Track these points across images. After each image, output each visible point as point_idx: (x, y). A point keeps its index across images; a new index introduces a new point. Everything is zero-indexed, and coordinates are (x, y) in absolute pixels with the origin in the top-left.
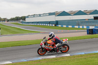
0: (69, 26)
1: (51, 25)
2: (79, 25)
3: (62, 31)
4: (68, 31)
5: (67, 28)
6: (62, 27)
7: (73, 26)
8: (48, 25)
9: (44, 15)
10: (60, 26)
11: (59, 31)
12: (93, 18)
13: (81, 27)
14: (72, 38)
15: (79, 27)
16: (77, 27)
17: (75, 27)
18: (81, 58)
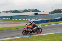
0: (19, 19)
1: (8, 19)
2: (25, 19)
3: (15, 22)
4: (19, 22)
5: (18, 21)
6: (15, 20)
7: (22, 19)
8: (6, 19)
9: (3, 12)
10: (13, 19)
11: (12, 22)
12: (34, 14)
13: (27, 20)
14: (21, 27)
15: (25, 20)
16: (24, 20)
17: (23, 20)
18: (26, 39)
